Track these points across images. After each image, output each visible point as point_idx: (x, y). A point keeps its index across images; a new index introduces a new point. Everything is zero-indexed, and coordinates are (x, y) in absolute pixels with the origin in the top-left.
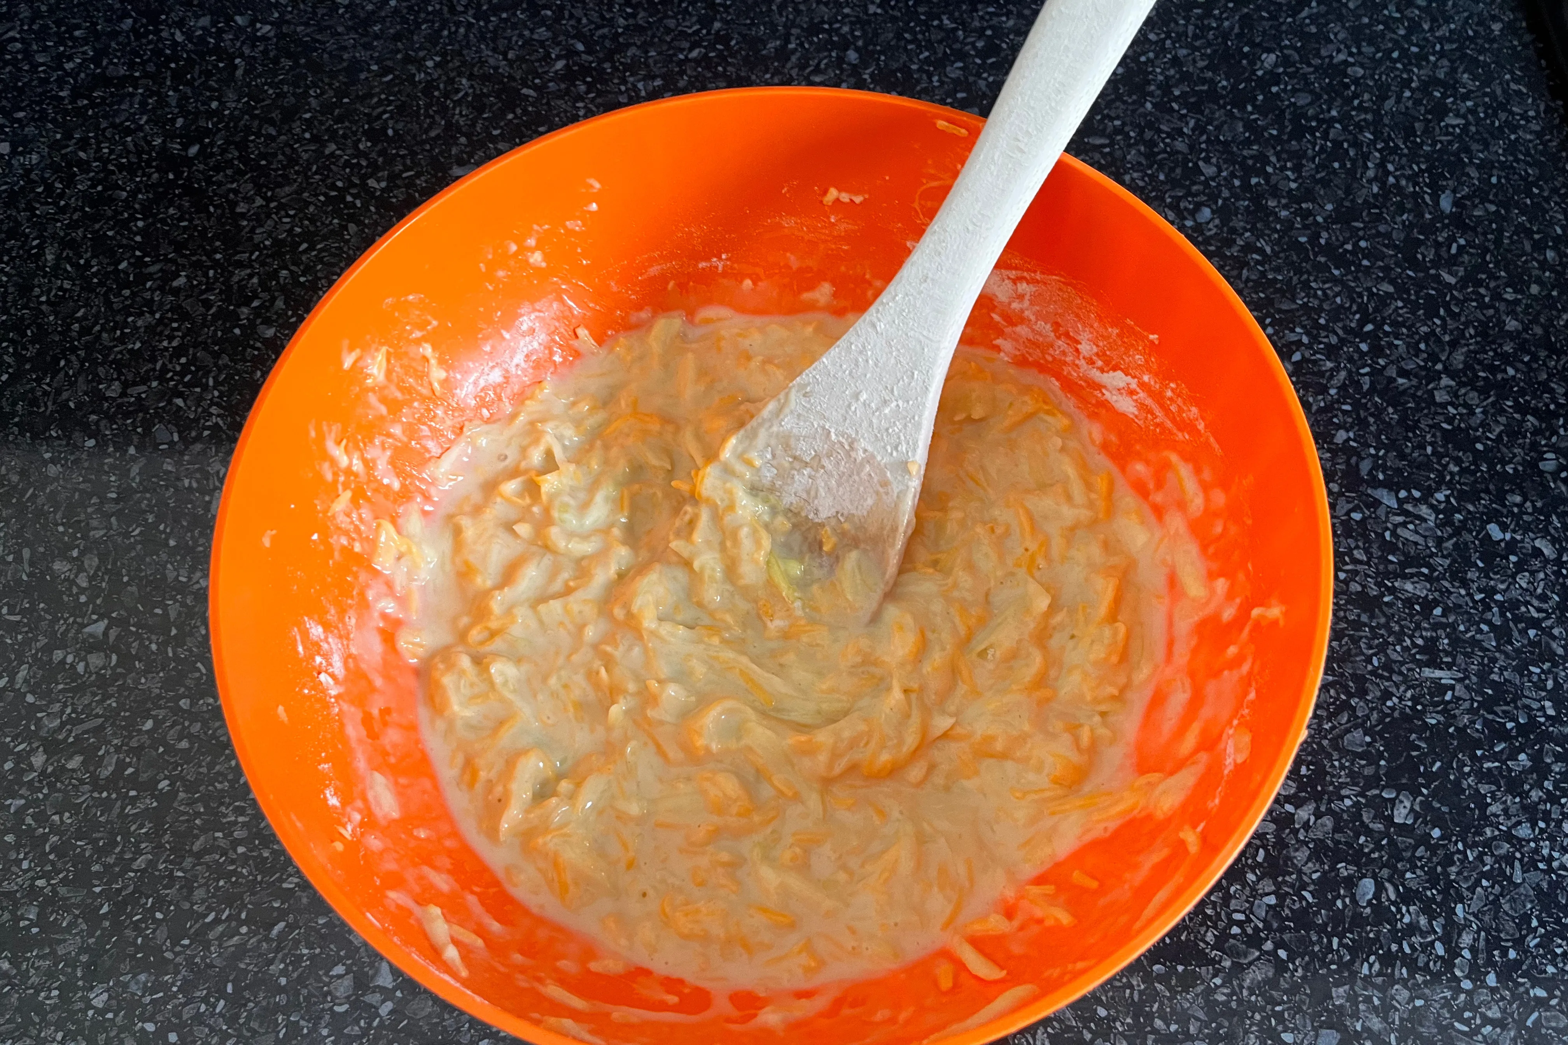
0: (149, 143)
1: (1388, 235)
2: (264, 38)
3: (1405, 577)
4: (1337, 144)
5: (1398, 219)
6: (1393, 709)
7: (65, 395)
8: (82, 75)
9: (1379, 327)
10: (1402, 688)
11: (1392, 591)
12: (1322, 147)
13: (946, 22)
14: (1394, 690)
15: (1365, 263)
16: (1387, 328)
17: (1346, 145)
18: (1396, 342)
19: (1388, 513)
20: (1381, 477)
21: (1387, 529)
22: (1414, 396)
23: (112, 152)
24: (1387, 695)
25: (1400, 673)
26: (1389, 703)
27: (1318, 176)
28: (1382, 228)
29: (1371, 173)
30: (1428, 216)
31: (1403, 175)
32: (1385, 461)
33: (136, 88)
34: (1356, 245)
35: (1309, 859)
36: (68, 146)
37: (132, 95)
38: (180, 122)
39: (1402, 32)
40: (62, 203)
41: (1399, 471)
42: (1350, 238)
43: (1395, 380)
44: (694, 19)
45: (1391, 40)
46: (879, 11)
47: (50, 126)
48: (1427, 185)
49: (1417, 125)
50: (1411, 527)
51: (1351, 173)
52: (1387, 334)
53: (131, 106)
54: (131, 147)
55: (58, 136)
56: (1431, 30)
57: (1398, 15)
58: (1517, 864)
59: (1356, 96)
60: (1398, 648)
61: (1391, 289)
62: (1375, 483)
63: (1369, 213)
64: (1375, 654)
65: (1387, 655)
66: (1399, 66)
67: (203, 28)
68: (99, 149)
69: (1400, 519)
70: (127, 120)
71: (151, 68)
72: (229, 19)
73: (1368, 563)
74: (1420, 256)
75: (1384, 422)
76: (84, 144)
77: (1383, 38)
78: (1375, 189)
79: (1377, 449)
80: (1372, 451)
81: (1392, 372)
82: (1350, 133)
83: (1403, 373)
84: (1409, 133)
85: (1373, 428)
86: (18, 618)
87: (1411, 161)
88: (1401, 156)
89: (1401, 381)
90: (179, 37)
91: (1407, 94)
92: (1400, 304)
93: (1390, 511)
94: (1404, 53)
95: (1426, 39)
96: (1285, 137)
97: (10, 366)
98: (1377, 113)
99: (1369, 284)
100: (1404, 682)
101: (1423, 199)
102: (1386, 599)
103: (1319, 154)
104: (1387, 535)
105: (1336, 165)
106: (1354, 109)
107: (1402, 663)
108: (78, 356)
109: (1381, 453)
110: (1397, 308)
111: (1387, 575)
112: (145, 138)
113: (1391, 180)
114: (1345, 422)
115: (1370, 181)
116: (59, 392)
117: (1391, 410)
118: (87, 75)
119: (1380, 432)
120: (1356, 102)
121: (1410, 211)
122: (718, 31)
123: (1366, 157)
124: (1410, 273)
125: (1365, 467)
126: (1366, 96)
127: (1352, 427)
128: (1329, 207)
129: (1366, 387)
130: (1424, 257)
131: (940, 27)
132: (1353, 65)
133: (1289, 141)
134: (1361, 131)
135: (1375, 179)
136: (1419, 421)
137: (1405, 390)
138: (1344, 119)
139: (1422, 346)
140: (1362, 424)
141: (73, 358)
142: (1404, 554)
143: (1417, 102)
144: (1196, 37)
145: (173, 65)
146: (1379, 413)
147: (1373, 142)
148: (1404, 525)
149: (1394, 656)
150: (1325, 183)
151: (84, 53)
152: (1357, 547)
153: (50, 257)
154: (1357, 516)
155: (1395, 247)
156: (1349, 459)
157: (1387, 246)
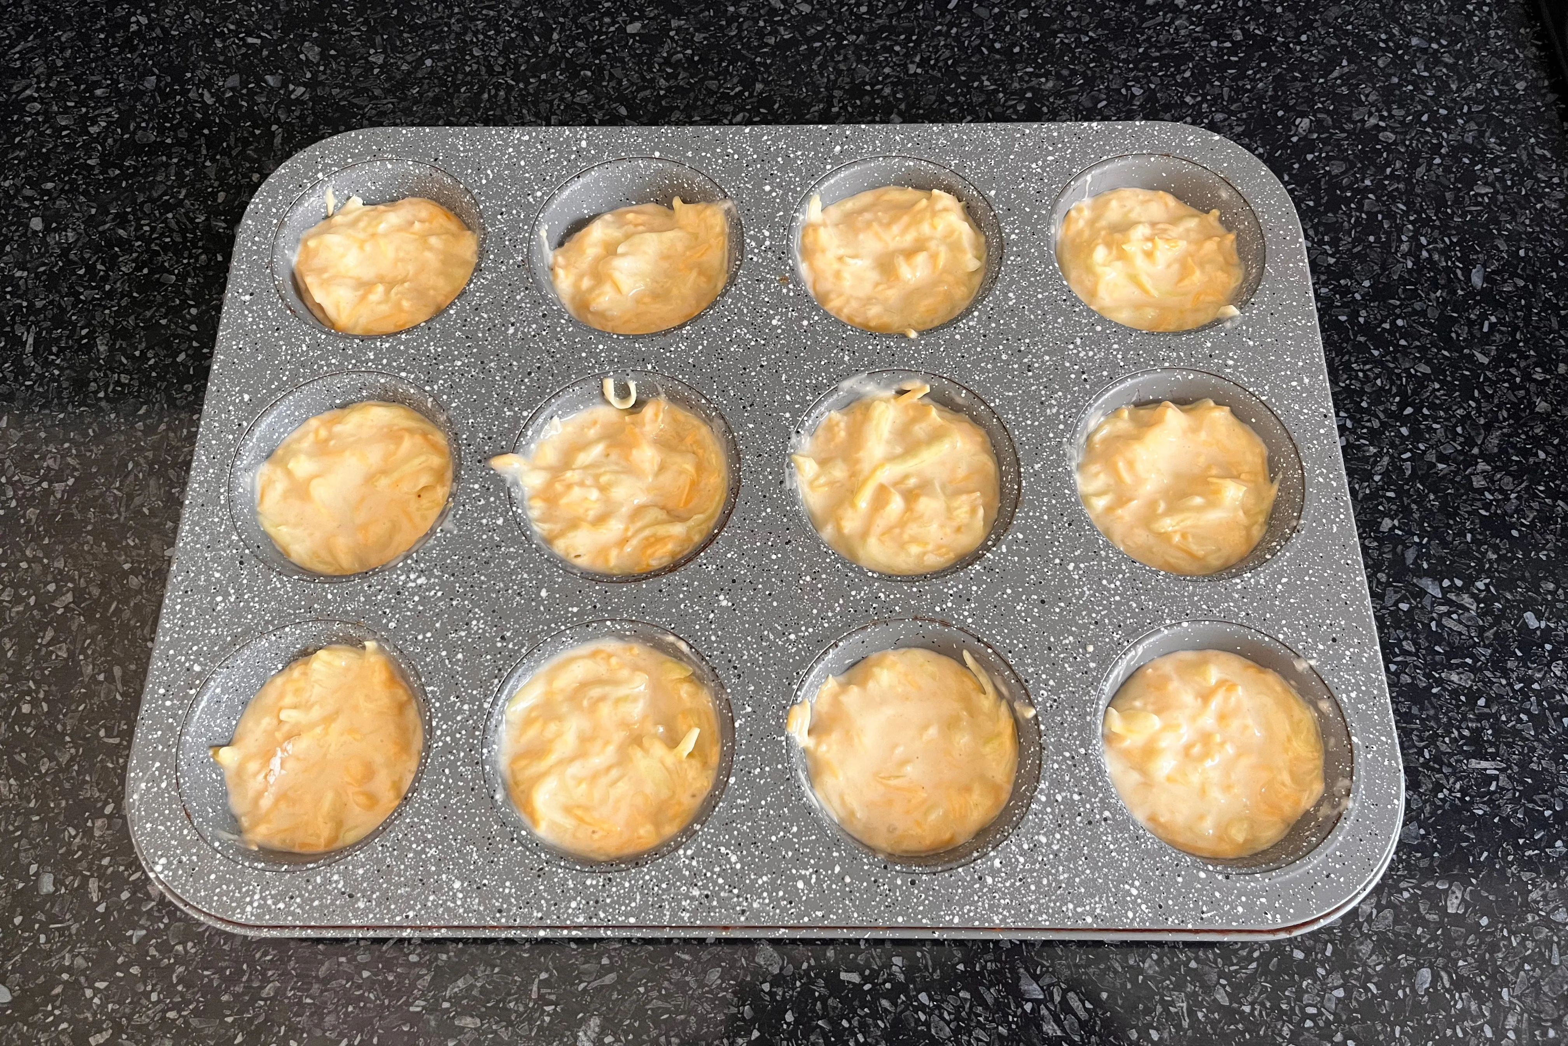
0: (192, 221)
1: (1423, 313)
2: (299, 101)
3: (1451, 668)
4: (1372, 215)
5: (1433, 296)
6: (1443, 800)
7: (137, 501)
8: (110, 141)
9: (1418, 410)
10: (1452, 780)
11: (1440, 682)
12: (1357, 218)
13: (986, 83)
14: (1444, 782)
15: (1403, 342)
16: (1425, 411)
17: (1380, 217)
18: (1435, 426)
19: (1433, 603)
20: (1425, 566)
21: (1433, 619)
22: (1452, 481)
23: (153, 230)
24: (1438, 787)
25: (1450, 765)
26: (1440, 795)
27: (1355, 250)
28: (1418, 306)
29: (1405, 247)
30: (1460, 292)
31: (1435, 249)
32: (1428, 549)
33: (170, 157)
34: (1393, 323)
35: (1373, 952)
36: (105, 223)
37: (167, 165)
38: (221, 196)
39: (1430, 93)
40: (107, 287)
41: (1441, 560)
42: (1387, 317)
43: (1435, 466)
44: (735, 80)
45: (1421, 100)
46: (919, 71)
47: (82, 199)
48: (1458, 259)
49: (1448, 195)
50: (1455, 616)
51: (1386, 246)
52: (1426, 418)
53: (167, 177)
54: (173, 224)
55: (93, 211)
56: (1459, 90)
57: (1426, 74)
58: (1555, 947)
59: (1388, 163)
60: (1447, 740)
61: (1428, 370)
62: (1420, 573)
63: (1405, 290)
64: (1426, 747)
65: (1437, 747)
66: (1429, 130)
67: (232, 89)
68: (139, 227)
69: (1445, 609)
70: (165, 193)
71: (183, 134)
72: (259, 79)
73: (1416, 655)
74: (1453, 335)
75: (1426, 509)
76: (122, 220)
77: (1413, 100)
78: (1410, 265)
79: (1421, 537)
80: (1416, 539)
81: (1431, 457)
82: (1384, 204)
83: (1442, 458)
84: (1440, 203)
85: (1416, 516)
86: (117, 741)
87: (1443, 234)
88: (1433, 228)
89: (1440, 466)
90: (209, 100)
91: (1437, 161)
92: (1437, 386)
93: (1435, 601)
94: (1433, 114)
95: (1454, 100)
96: (1322, 209)
97: (75, 469)
98: (1408, 181)
99: (1407, 365)
100: (1454, 773)
101: (1455, 274)
102: (1434, 691)
103: (1354, 226)
104: (1433, 624)
105: (1372, 239)
106: (1386, 178)
107: (1451, 755)
108: (145, 457)
109: (1425, 540)
110: (1435, 390)
111: (1434, 666)
112: (186, 214)
113: (1425, 254)
114: (1390, 510)
115: (1404, 256)
116: (130, 497)
117: (1432, 497)
118: (115, 141)
119: (1422, 519)
120: (1388, 170)
121: (1443, 287)
122: (761, 93)
123: (1400, 230)
124: (1446, 353)
125: (1410, 555)
126: (1398, 164)
127: (1396, 515)
128: (1367, 283)
129: (1408, 473)
130: (1458, 335)
131: (981, 88)
132: (1384, 129)
133: (1325, 213)
134: (1394, 202)
135: (1409, 253)
136: (1458, 507)
137: (1445, 476)
138: (1378, 188)
139: (1459, 430)
140: (1406, 511)
141: (142, 461)
142: (1449, 644)
143: (1447, 170)
144: (1232, 100)
145: (206, 131)
146: (1421, 499)
147: (1406, 214)
148: (1448, 614)
149: (1444, 748)
150: (1362, 258)
151: (108, 115)
152: (1406, 638)
153: (102, 348)
154: (1404, 606)
155: (1430, 326)
156: (1395, 548)
157: (1423, 325)
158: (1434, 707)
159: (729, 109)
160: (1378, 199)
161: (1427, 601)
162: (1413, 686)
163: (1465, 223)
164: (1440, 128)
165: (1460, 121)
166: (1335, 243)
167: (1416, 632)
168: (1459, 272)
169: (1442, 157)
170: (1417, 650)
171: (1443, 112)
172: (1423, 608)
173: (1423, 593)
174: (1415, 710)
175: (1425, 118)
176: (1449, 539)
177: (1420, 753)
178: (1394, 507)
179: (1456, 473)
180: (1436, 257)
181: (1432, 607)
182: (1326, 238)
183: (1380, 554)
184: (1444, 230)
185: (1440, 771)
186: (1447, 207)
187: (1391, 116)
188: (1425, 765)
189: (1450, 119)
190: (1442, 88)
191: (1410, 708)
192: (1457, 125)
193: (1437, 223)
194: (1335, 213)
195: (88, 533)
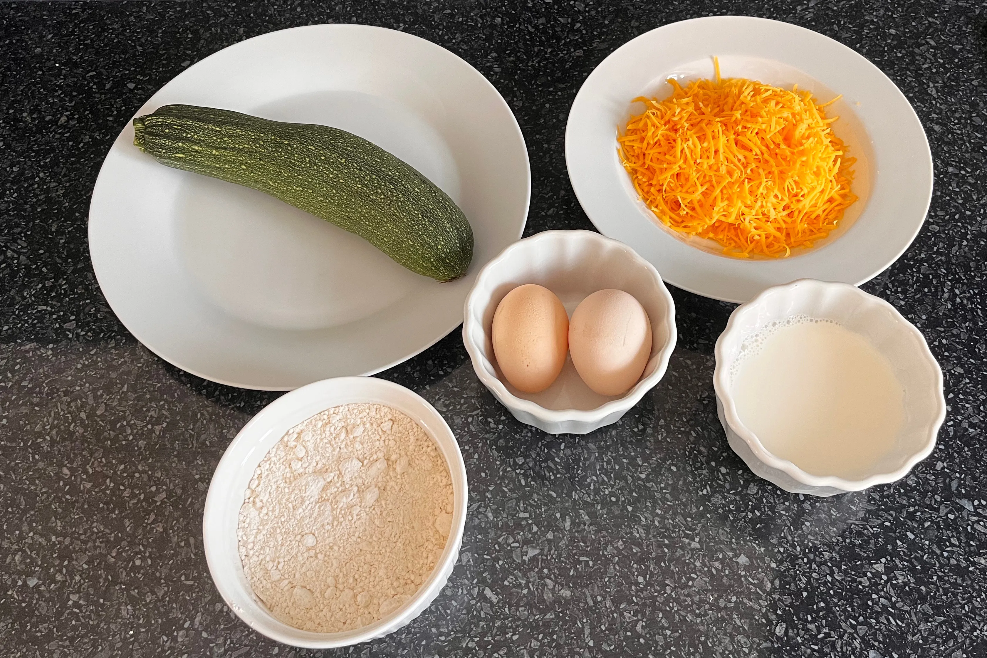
158: (970, 579)
159: (545, 206)
160: (930, 266)
161: (965, 514)
162: (958, 566)
163: (982, 281)
164: (966, 223)
165: (979, 219)
166: (904, 292)
167: (958, 532)
168: (979, 311)
169: (967, 240)
170: (960, 544)
171: (968, 213)
172: (963, 517)
173: (962, 508)
174: (959, 581)
175: (957, 217)
176: (977, 475)
177: (963, 607)
178: (944, 455)
179: (980, 435)
180: (965, 302)
181: (968, 517)
182: (899, 289)
183: (936, 484)
184: (970, 285)
185: (974, 619)
186: (971, 271)
187: (936, 216)
188: (966, 615)
189: (972, 218)
190: (968, 198)
191: (956, 579)
192: (976, 221)
193: (965, 281)
194: (904, 274)
195: (175, 456)
